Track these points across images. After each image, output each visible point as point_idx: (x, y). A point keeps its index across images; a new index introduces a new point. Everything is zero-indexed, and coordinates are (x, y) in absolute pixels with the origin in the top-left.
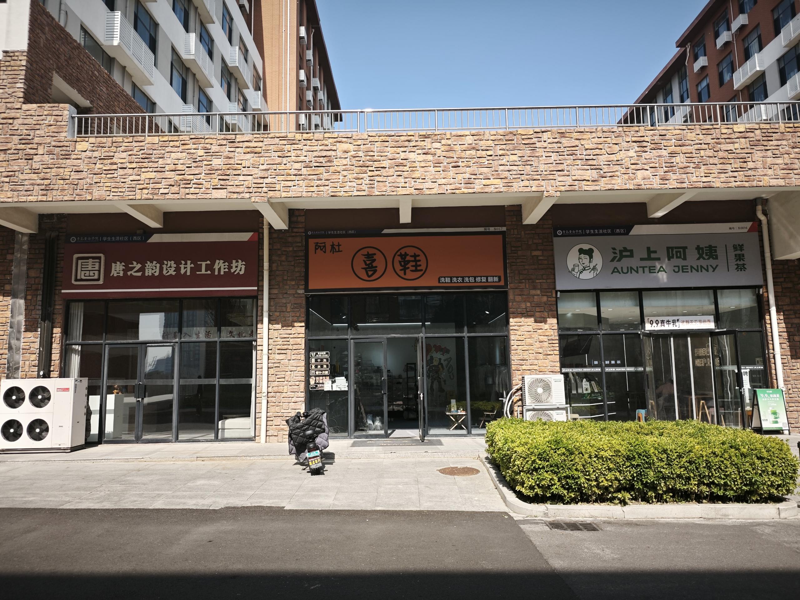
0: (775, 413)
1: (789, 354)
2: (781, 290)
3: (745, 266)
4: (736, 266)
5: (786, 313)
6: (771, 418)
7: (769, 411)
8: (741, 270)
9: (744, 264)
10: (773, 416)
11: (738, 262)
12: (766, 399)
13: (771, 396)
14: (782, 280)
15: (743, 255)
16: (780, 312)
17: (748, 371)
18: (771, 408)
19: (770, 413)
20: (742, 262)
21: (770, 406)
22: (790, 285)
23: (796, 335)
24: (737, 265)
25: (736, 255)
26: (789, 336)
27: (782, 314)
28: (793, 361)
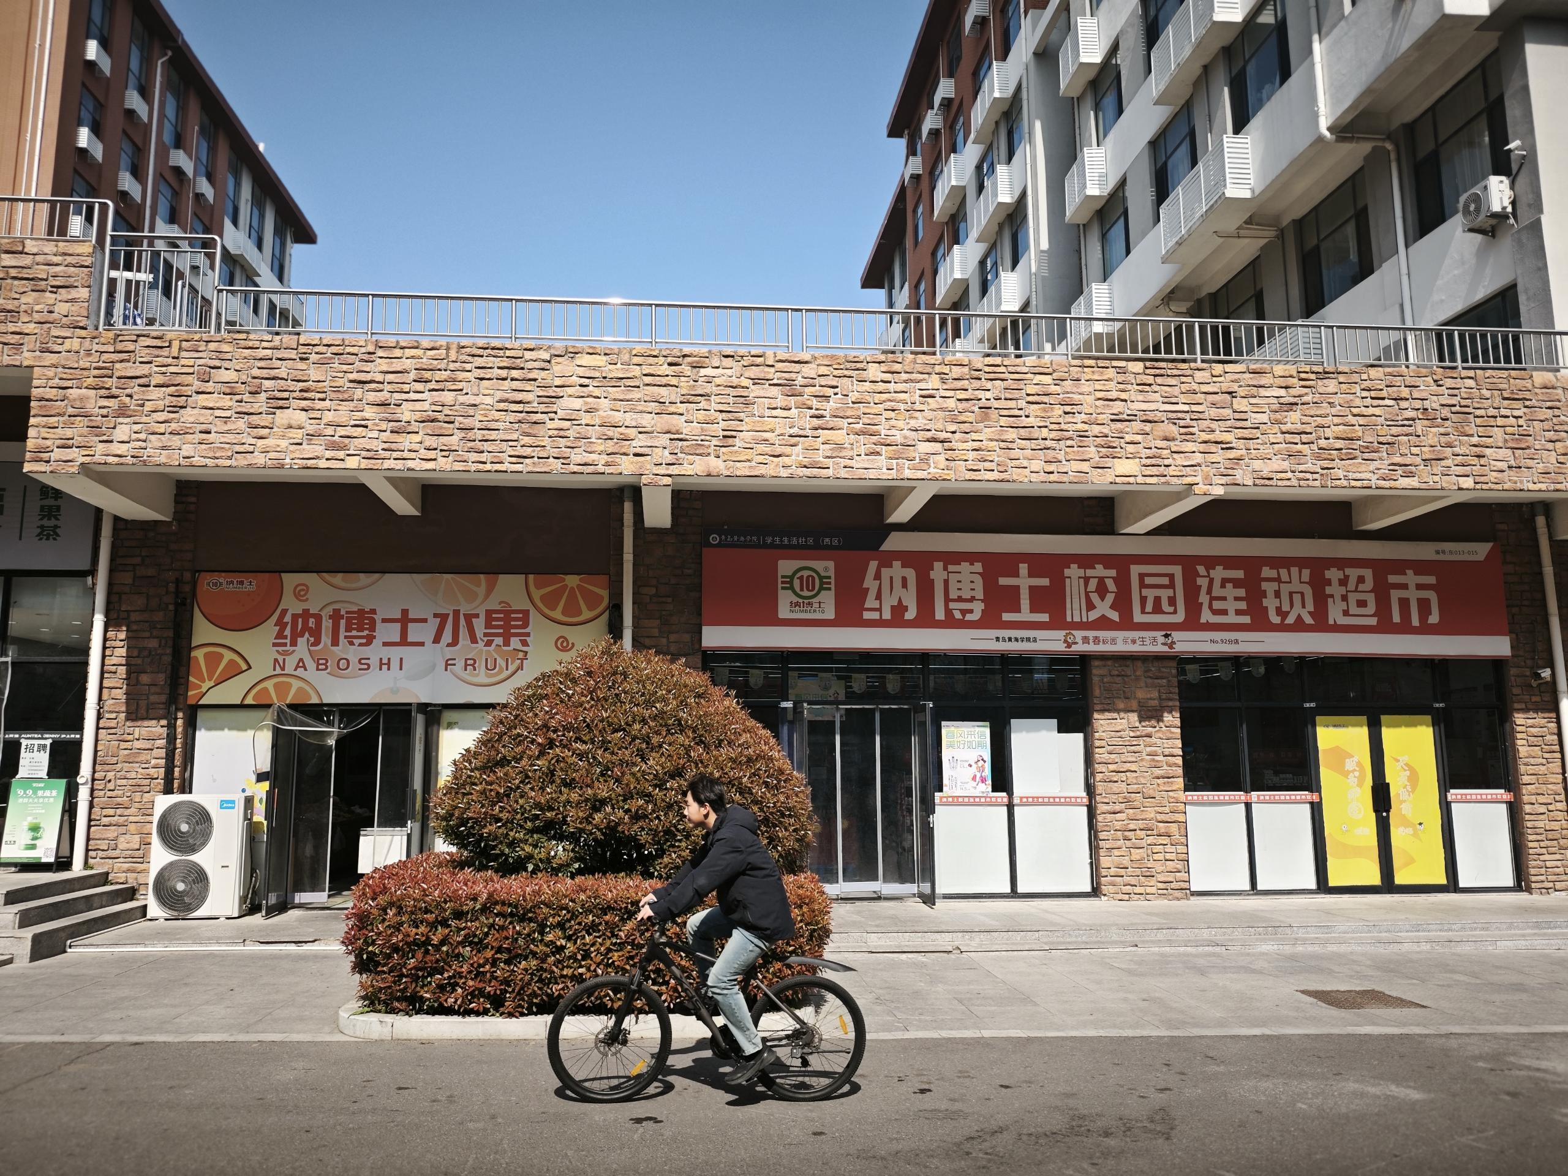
0: (35, 829)
1: (124, 709)
2: (130, 581)
3: (58, 530)
4: (39, 530)
5: (134, 627)
6: (26, 838)
7: (26, 825)
8: (48, 539)
9: (56, 527)
10: (31, 834)
11: (45, 522)
12: (26, 800)
13: (40, 793)
14: (137, 560)
15: (58, 508)
16: (120, 626)
17: (48, 742)
18: (30, 819)
19: (26, 828)
20: (53, 522)
21: (30, 815)
22: (151, 572)
23: (146, 672)
24: (42, 527)
25: (42, 508)
26: (129, 673)
27: (124, 628)
28: (128, 723)
